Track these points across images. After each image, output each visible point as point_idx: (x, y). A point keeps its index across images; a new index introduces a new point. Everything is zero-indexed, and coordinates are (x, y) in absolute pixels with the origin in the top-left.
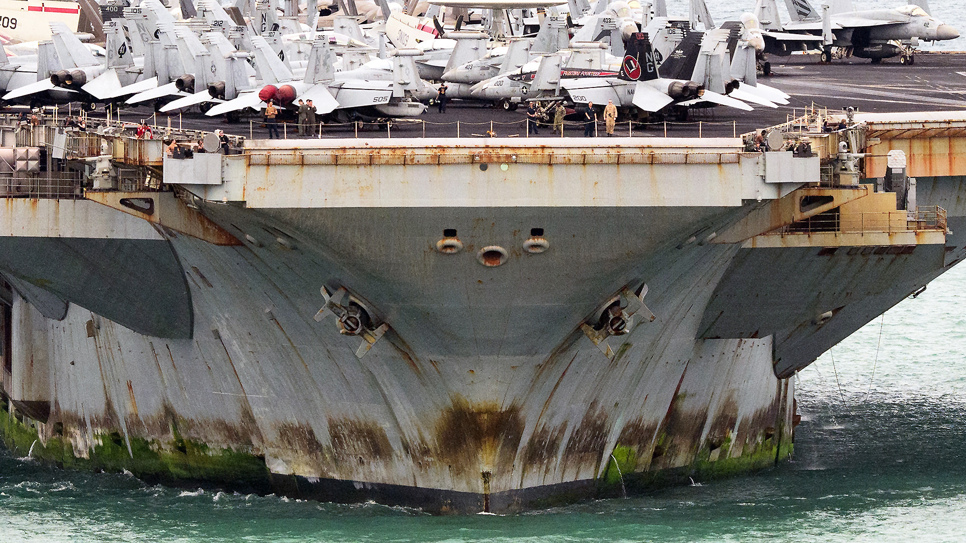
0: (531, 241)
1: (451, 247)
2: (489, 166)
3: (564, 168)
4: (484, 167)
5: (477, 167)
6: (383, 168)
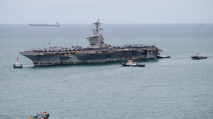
5: (28, 53)
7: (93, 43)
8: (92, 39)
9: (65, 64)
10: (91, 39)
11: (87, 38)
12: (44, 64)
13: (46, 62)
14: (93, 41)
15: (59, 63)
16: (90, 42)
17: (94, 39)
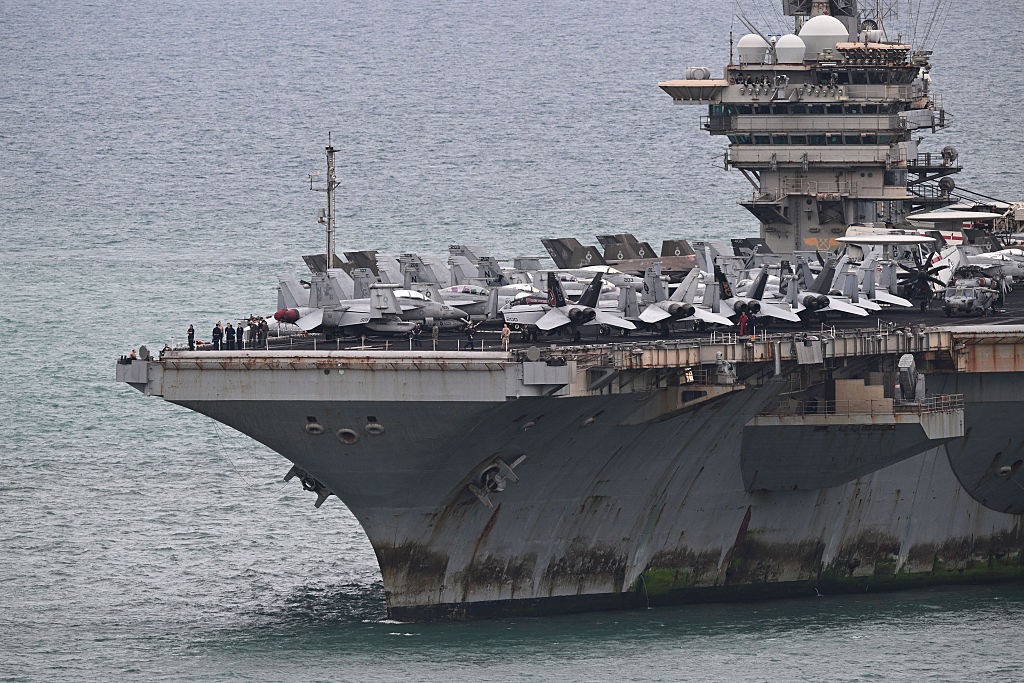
0: (369, 426)
1: (316, 429)
2: (331, 372)
3: (381, 373)
4: (327, 372)
5: (323, 372)
6: (258, 373)
7: (827, 189)
8: (798, 109)
9: (788, 574)
10: (781, 109)
11: (679, 94)
12: (518, 573)
13: (553, 546)
14: (818, 139)
15: (710, 559)
16: (743, 167)
17: (841, 95)
